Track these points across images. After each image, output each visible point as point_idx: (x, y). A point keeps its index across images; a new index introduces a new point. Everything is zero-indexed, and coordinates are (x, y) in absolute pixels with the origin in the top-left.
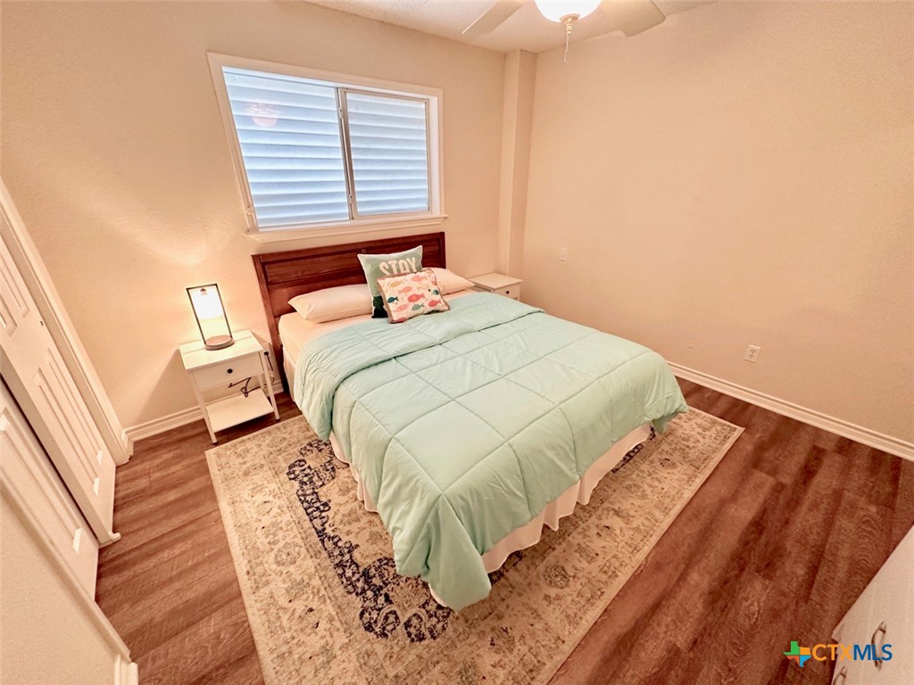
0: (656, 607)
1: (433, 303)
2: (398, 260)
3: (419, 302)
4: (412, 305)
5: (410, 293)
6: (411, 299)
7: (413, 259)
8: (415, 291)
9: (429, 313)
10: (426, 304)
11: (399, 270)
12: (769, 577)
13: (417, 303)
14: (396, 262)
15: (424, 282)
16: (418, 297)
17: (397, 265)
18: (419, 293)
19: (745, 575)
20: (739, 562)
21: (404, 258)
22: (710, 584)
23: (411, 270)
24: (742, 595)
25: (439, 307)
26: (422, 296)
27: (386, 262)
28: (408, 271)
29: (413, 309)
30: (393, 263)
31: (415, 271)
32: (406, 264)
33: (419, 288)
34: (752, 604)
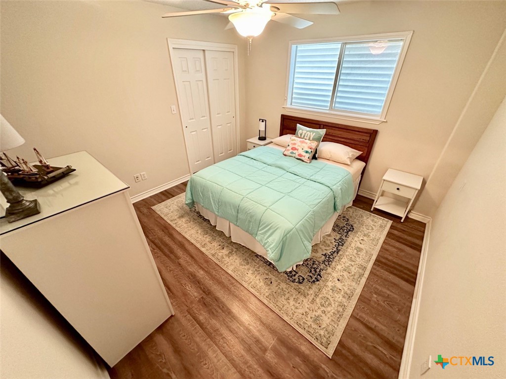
0: (192, 257)
1: (300, 155)
2: (307, 131)
3: (294, 152)
4: (291, 151)
5: (294, 146)
6: (292, 149)
7: (314, 134)
8: (296, 146)
9: (297, 159)
10: (297, 154)
11: (304, 136)
12: (199, 301)
13: (293, 151)
14: (306, 132)
15: (304, 145)
16: (296, 149)
17: (305, 133)
18: (297, 148)
19: (201, 292)
20: (207, 292)
21: (310, 132)
22: (198, 276)
23: (309, 138)
24: (193, 286)
25: (302, 158)
26: (297, 150)
27: (302, 130)
28: (308, 138)
29: (291, 153)
30: (304, 132)
31: (311, 139)
32: (309, 134)
33: (298, 146)
34: (189, 288)
